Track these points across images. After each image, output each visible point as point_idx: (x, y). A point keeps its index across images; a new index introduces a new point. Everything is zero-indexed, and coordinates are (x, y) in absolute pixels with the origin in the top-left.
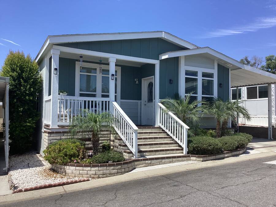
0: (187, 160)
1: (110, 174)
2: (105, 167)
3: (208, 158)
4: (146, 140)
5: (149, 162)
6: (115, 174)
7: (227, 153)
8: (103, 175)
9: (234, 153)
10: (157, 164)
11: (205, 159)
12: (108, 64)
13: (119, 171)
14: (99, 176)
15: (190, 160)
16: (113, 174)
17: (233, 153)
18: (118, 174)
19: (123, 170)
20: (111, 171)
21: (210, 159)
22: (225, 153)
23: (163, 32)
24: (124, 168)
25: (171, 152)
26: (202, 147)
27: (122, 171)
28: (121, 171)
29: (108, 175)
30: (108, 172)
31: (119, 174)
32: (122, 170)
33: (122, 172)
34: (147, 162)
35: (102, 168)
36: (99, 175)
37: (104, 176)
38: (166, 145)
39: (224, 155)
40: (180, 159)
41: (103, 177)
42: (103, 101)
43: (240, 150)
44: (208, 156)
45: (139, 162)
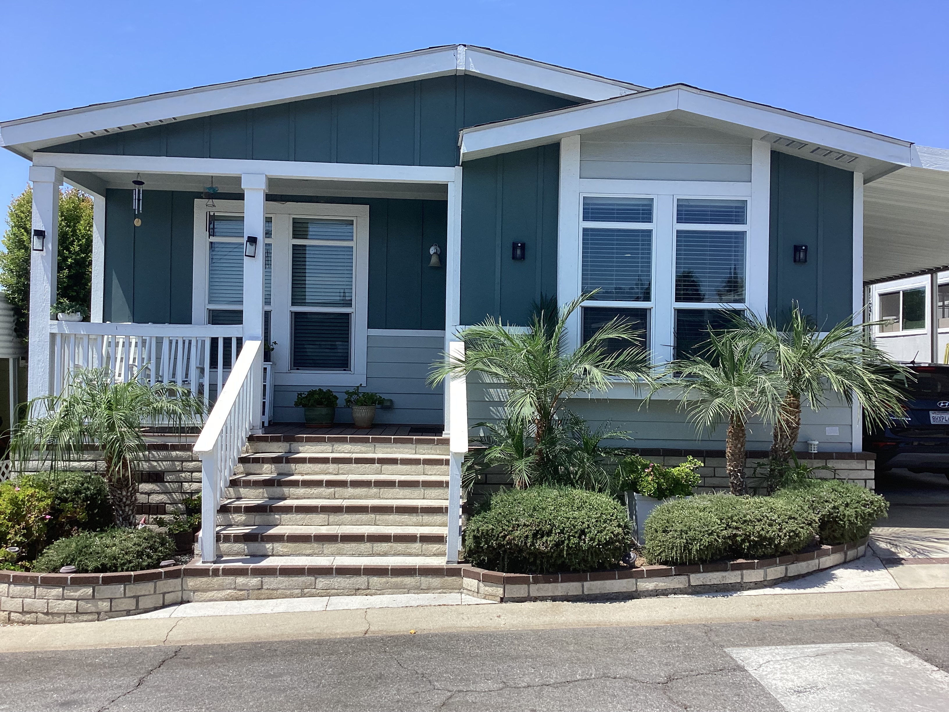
0: (445, 589)
1: (47, 614)
2: (32, 588)
3: (535, 590)
4: (337, 489)
5: (254, 581)
6: (69, 618)
7: (652, 574)
8: (23, 613)
9: (699, 575)
10: (288, 592)
11: (521, 590)
12: (240, 197)
13: (88, 606)
14: (9, 617)
15: (460, 589)
16: (58, 614)
17: (692, 576)
18: (81, 617)
19: (105, 605)
20: (52, 603)
21: (550, 594)
22: (640, 575)
23: (461, 49)
24: (111, 600)
25: (400, 547)
26: (505, 537)
27: (96, 606)
28: (93, 609)
29: (40, 615)
30: (39, 604)
31: (85, 617)
32: (100, 603)
33: (99, 613)
34: (241, 580)
35: (19, 588)
36: (9, 614)
37: (27, 618)
38: (405, 518)
39: (633, 580)
40: (408, 580)
41: (23, 623)
42: (217, 338)
43: (750, 567)
44: (536, 581)
45: (204, 579)
